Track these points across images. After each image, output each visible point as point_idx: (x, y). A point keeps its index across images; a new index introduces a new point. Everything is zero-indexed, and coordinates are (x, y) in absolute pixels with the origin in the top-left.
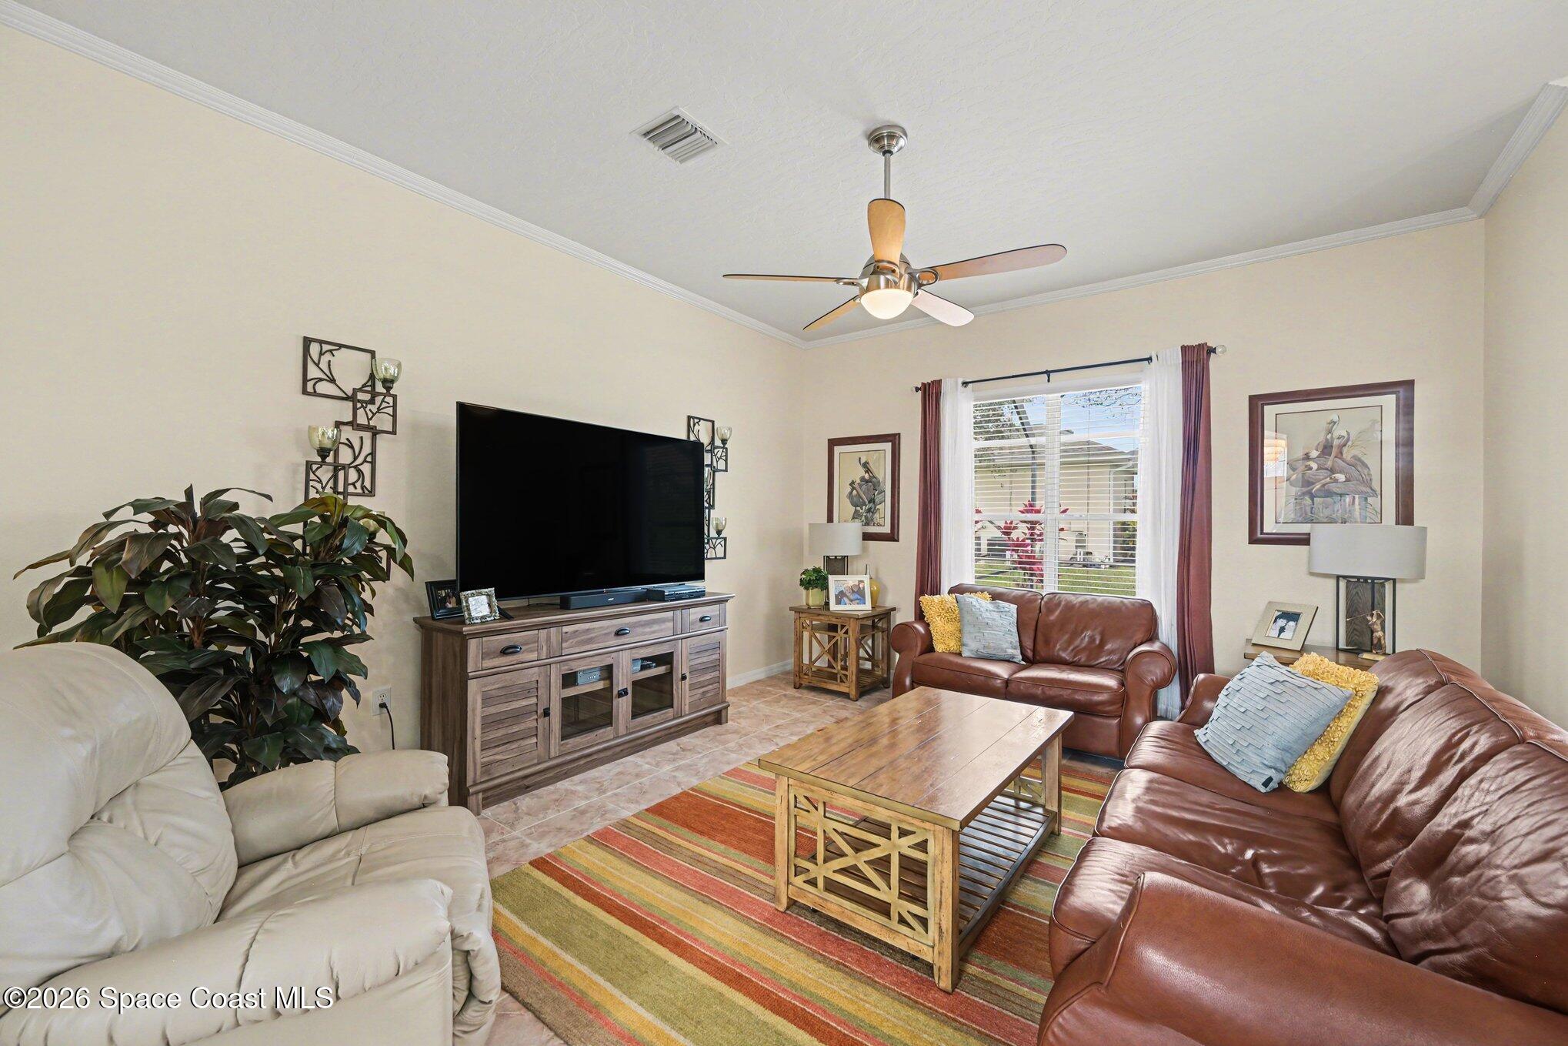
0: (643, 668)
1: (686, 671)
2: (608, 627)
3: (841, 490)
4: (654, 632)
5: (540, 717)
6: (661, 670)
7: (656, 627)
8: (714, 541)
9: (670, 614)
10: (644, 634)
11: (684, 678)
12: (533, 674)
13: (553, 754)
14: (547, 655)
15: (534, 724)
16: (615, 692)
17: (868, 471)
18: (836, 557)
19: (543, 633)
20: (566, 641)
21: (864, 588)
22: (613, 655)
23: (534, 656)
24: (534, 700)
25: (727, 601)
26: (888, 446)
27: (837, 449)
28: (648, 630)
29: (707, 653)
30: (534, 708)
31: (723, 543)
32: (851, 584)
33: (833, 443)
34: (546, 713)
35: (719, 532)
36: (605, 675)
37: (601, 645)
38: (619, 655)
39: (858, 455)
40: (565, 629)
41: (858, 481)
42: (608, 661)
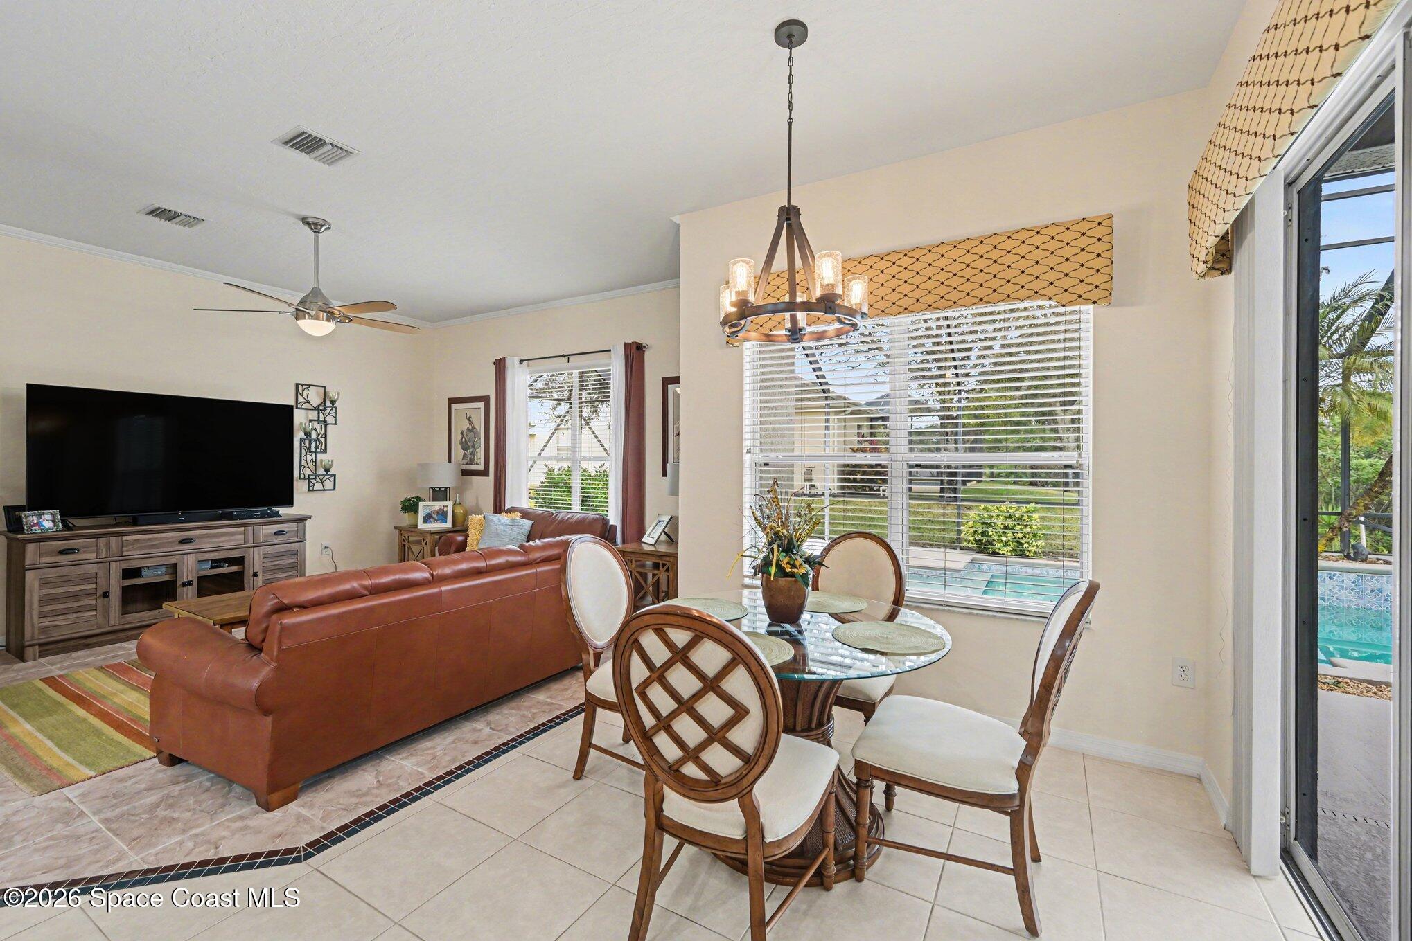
0: (212, 567)
1: (257, 569)
2: (173, 537)
3: (457, 438)
4: (223, 542)
5: (99, 597)
6: (234, 569)
7: (223, 539)
8: (321, 477)
9: (242, 529)
10: (209, 543)
11: (255, 575)
12: (92, 568)
13: (112, 623)
14: (106, 554)
15: (94, 602)
16: (179, 583)
17: (471, 423)
18: (440, 488)
19: (102, 541)
20: (126, 546)
21: (447, 511)
22: (176, 557)
23: (93, 556)
24: (94, 586)
25: (306, 520)
26: (481, 405)
27: (454, 406)
28: (214, 540)
29: (284, 558)
30: (94, 591)
31: (332, 479)
32: (437, 508)
33: (452, 401)
34: (106, 595)
35: (327, 470)
36: (170, 571)
37: (165, 550)
38: (183, 559)
39: (465, 412)
40: (125, 538)
41: (466, 431)
42: (173, 560)
